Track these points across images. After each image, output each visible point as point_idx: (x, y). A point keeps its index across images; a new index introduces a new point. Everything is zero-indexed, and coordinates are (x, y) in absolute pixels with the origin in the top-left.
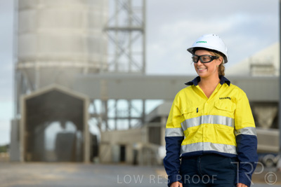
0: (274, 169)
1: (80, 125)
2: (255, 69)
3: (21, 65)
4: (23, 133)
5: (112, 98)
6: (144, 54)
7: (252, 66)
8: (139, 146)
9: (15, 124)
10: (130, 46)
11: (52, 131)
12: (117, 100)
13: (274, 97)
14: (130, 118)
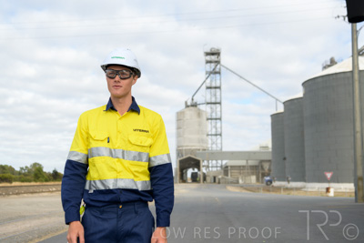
1: (199, 169)
2: (262, 149)
3: (179, 149)
4: (179, 173)
5: (210, 160)
6: (221, 143)
7: (261, 147)
8: (220, 177)
9: (176, 169)
10: (216, 141)
11: (190, 172)
12: (212, 160)
13: (270, 158)
14: (217, 167)
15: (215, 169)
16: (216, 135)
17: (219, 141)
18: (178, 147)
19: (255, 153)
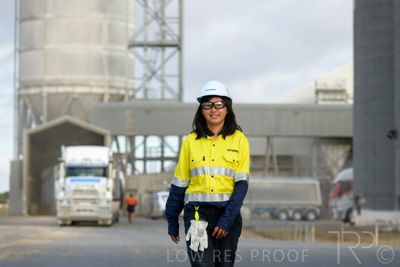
0: (348, 225)
2: (321, 96)
3: (23, 92)
5: (140, 135)
6: (180, 76)
7: (318, 92)
9: (16, 166)
10: (162, 67)
12: (146, 137)
13: (346, 130)
14: (162, 159)
15: (154, 167)
16: (162, 46)
17: (171, 67)
18: (24, 85)
19: (296, 110)
